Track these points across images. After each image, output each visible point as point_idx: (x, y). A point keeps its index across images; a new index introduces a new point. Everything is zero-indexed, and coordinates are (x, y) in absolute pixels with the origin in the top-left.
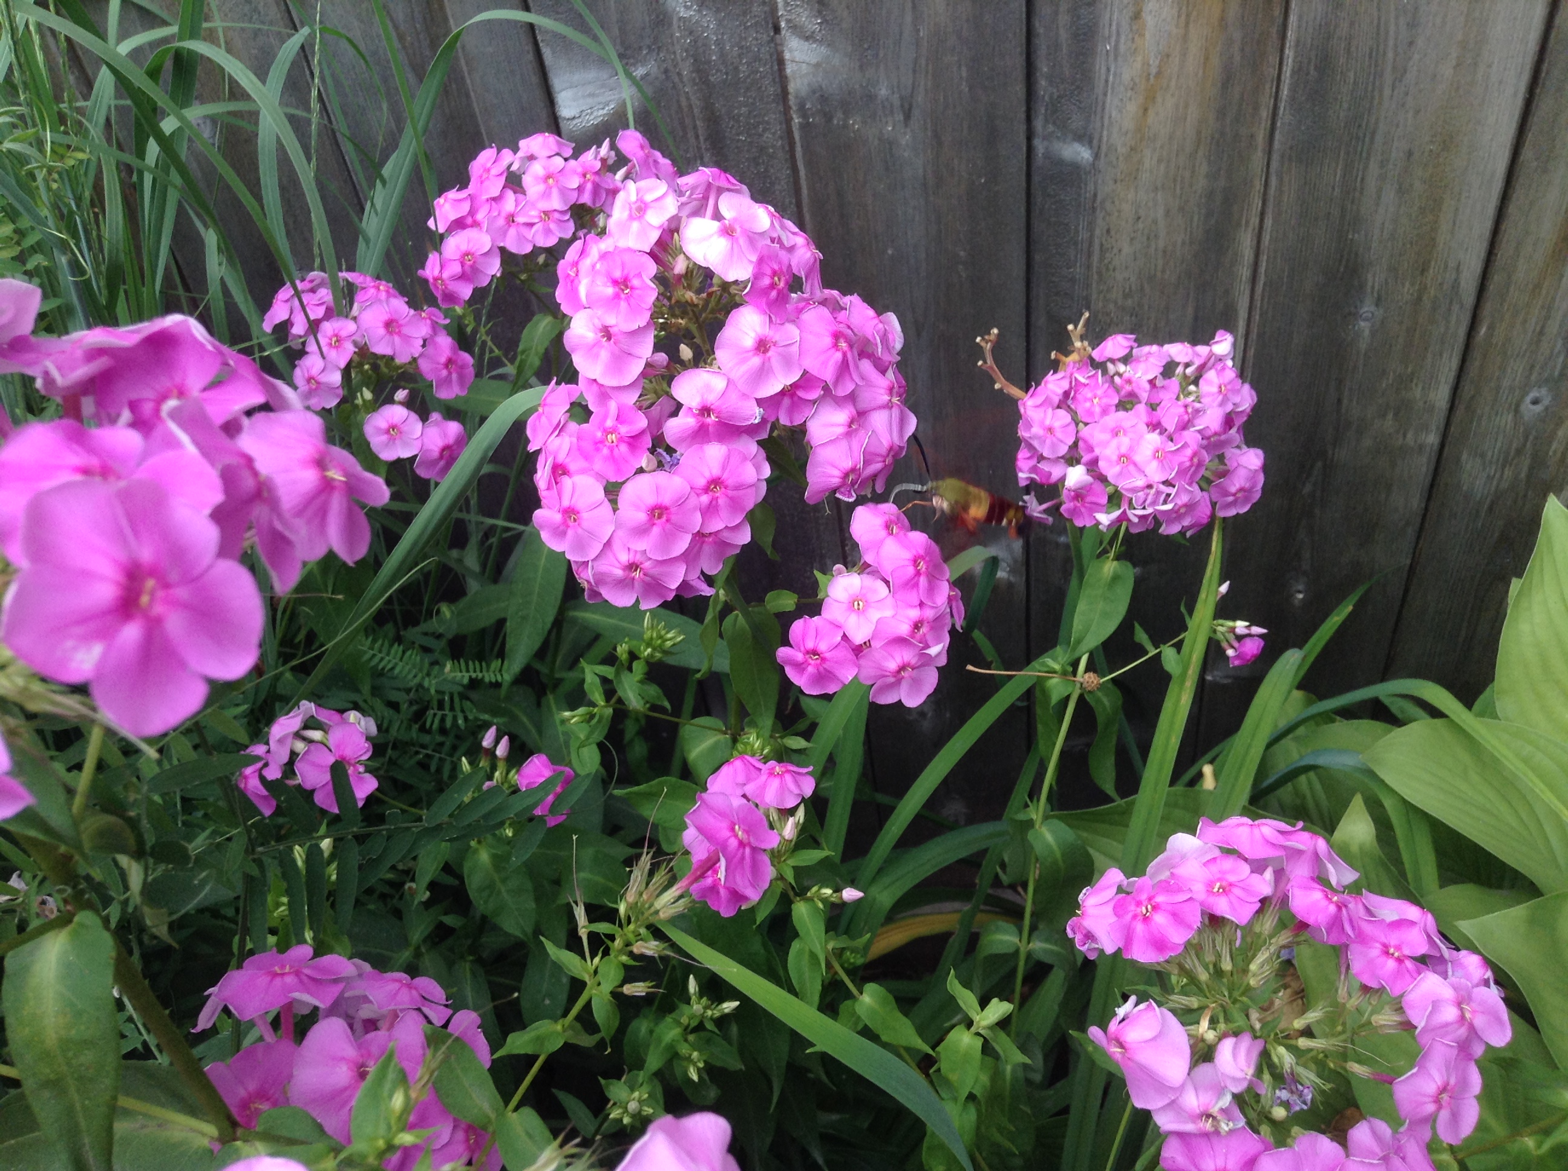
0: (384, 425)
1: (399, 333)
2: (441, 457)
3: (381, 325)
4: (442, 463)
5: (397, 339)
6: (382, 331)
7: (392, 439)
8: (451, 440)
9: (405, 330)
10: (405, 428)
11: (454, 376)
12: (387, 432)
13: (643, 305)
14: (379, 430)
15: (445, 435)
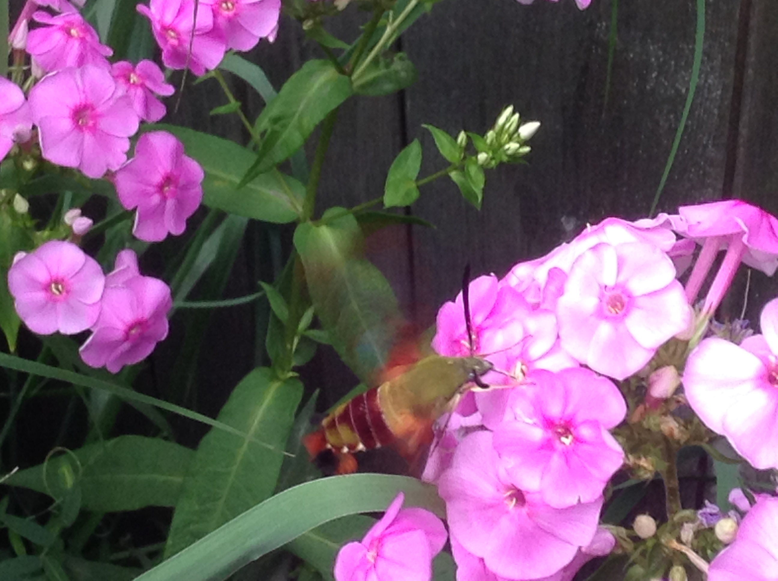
0: (42, 276)
1: (94, 129)
2: (127, 336)
3: (67, 112)
4: (126, 346)
5: (88, 138)
6: (66, 124)
7: (53, 300)
8: (147, 312)
9: (104, 124)
10: (76, 286)
11: (170, 203)
12: (47, 288)
13: (594, 472)
14: (33, 283)
15: (140, 302)
